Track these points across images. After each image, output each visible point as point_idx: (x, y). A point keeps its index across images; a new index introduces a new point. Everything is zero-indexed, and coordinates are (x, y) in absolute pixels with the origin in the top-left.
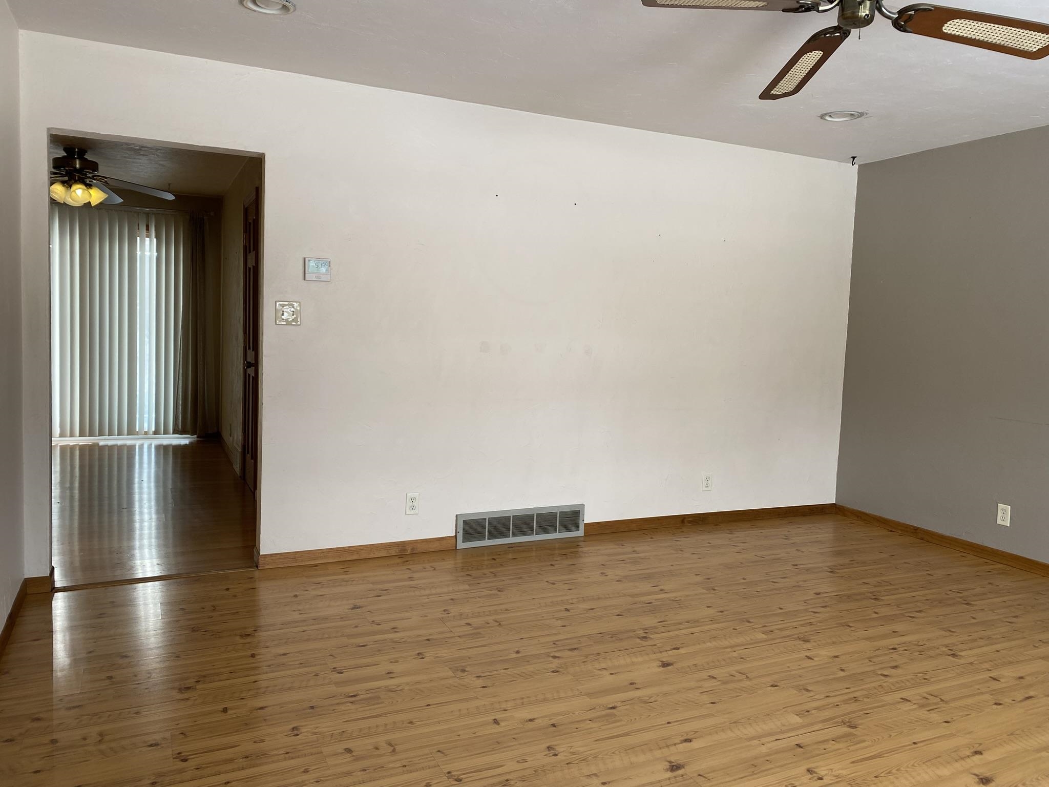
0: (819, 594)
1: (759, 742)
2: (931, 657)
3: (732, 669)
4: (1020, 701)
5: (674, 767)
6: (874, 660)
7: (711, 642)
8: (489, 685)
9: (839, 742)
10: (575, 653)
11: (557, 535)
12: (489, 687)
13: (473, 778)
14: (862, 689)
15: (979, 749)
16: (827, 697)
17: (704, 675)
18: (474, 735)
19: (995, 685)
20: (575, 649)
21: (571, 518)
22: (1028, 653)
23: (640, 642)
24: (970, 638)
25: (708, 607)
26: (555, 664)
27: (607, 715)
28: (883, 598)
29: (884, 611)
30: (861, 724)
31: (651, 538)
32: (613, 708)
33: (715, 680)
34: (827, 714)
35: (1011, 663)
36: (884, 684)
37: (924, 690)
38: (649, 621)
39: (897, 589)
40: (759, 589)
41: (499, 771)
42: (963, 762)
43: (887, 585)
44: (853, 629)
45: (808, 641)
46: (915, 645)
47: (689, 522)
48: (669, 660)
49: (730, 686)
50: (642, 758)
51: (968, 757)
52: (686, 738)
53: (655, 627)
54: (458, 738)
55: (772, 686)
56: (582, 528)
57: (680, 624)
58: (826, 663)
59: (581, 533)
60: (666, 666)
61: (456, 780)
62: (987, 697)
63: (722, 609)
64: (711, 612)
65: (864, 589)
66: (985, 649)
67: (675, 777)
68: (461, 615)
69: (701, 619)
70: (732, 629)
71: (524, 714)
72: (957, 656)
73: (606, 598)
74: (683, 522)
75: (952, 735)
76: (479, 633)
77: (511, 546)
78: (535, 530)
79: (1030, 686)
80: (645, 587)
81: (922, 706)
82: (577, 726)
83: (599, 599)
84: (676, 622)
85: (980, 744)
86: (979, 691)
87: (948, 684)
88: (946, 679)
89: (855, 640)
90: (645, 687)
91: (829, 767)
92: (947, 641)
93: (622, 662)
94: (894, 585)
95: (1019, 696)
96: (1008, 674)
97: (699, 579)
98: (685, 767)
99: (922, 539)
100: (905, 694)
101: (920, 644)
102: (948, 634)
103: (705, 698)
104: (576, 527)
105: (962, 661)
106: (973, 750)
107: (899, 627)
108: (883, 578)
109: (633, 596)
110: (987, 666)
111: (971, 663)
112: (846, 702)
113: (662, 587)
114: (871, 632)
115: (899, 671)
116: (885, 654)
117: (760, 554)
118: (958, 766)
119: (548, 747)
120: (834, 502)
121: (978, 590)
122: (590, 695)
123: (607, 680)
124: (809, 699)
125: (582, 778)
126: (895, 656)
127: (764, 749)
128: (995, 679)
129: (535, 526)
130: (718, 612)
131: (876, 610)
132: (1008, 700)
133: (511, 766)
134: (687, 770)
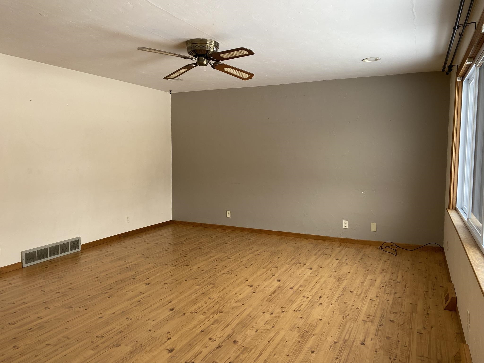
0: (183, 251)
1: (191, 296)
2: (224, 260)
3: (171, 279)
4: (251, 266)
5: (171, 310)
6: (210, 265)
7: (158, 274)
8: (88, 308)
9: (213, 289)
10: (112, 290)
11: (70, 252)
12: (88, 309)
13: (108, 335)
14: (211, 274)
15: (247, 280)
16: (203, 279)
17: (163, 283)
18: (96, 324)
19: (243, 263)
20: (111, 288)
21: (75, 243)
22: (247, 253)
23: (134, 280)
24: (231, 253)
25: (149, 263)
26: (107, 295)
27: (139, 304)
28: (202, 247)
29: (205, 251)
30: (216, 283)
31: (111, 245)
32: (140, 301)
33: (167, 284)
34: (205, 283)
35: (244, 257)
36: (216, 271)
37: (227, 269)
38: (132, 273)
39: (205, 244)
40: (163, 254)
41: (114, 330)
42: (244, 284)
43: (202, 244)
44: (199, 258)
45: (188, 265)
46: (218, 258)
47: (122, 236)
48: (148, 282)
49: (173, 284)
50: (160, 311)
51: (245, 282)
52: (169, 302)
53: (135, 274)
54: (90, 327)
55: (185, 280)
56: (80, 247)
57: (143, 271)
58: (197, 270)
59: (80, 249)
60: (148, 285)
61: (102, 337)
62: (242, 267)
63: (154, 263)
64: (151, 265)
65: (196, 246)
66: (236, 255)
67: (174, 312)
68: (51, 290)
69: (150, 267)
70: (162, 268)
71: (109, 312)
72: (230, 258)
73: (109, 270)
74: (120, 237)
75: (239, 279)
76: (66, 294)
77: (51, 261)
78: (59, 252)
79: (251, 261)
80: (121, 263)
81: (228, 274)
82: (132, 310)
83: (107, 271)
84: (142, 271)
85: (246, 278)
86: (240, 266)
87: (232, 266)
88: (231, 265)
89: (201, 262)
90: (146, 293)
91: (214, 295)
92: (226, 255)
93: (132, 288)
94: (203, 243)
95: (250, 264)
96: (245, 259)
97: (139, 255)
98: (175, 309)
99: (204, 227)
100: (223, 272)
101: (219, 258)
102: (225, 253)
103: (167, 290)
104: (77, 247)
105: (232, 259)
106: (245, 280)
107: (212, 254)
108: (200, 242)
109: (119, 266)
110: (239, 259)
111: (235, 259)
112: (208, 278)
113: (128, 261)
114: (205, 258)
115: (218, 266)
116: (212, 263)
117: (156, 242)
118: (244, 285)
119: (127, 318)
120: (171, 220)
121: (227, 239)
122: (128, 300)
123: (131, 294)
124: (198, 281)
125: (145, 322)
126: (215, 263)
127: (194, 297)
128: (242, 262)
129: (59, 250)
130: (154, 264)
131: (203, 252)
132: (247, 266)
133: (118, 327)
134: (176, 309)
